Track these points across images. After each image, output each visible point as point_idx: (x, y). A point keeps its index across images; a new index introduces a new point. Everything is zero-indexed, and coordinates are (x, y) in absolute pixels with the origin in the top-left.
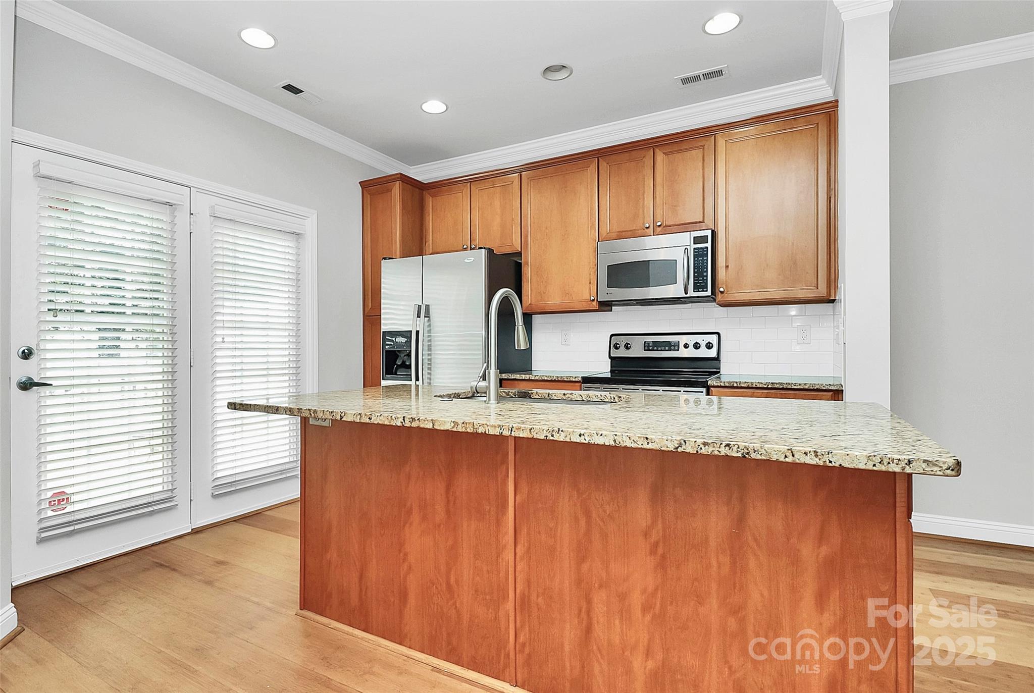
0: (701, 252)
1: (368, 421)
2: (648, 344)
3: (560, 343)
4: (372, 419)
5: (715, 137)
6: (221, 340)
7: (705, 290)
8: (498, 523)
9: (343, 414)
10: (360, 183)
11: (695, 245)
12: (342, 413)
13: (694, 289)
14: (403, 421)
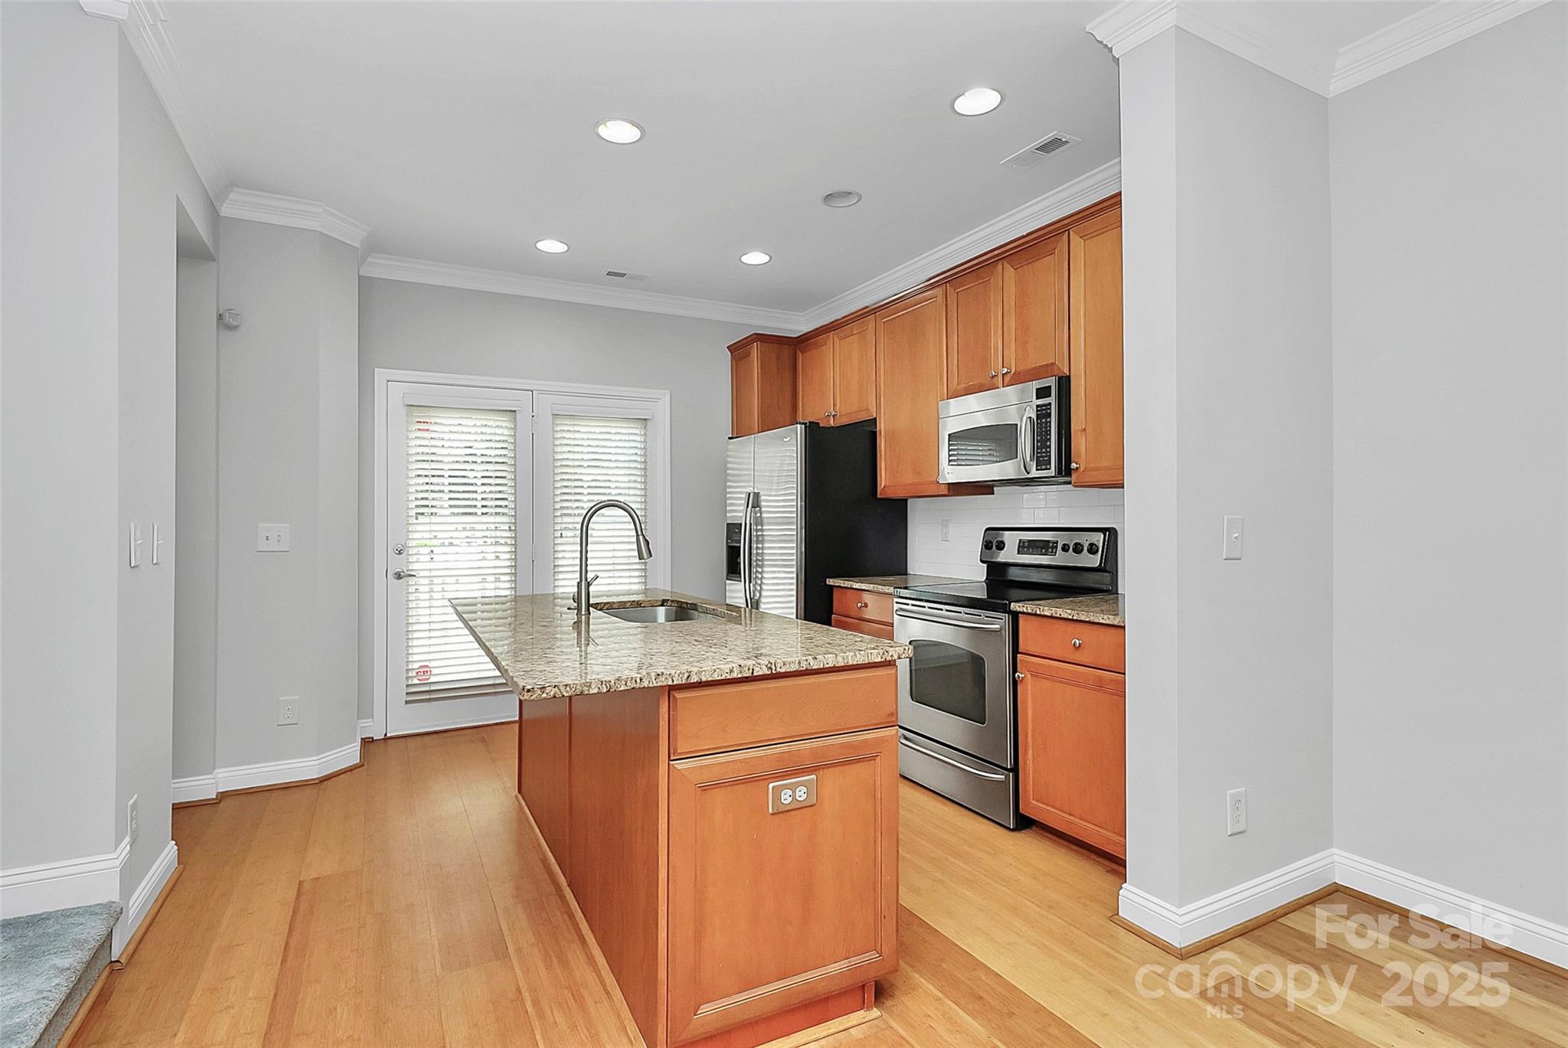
0: (1044, 410)
2: (1024, 543)
3: (940, 539)
5: (1069, 233)
6: (559, 535)
7: (1048, 467)
10: (728, 347)
11: (1038, 400)
13: (1037, 466)
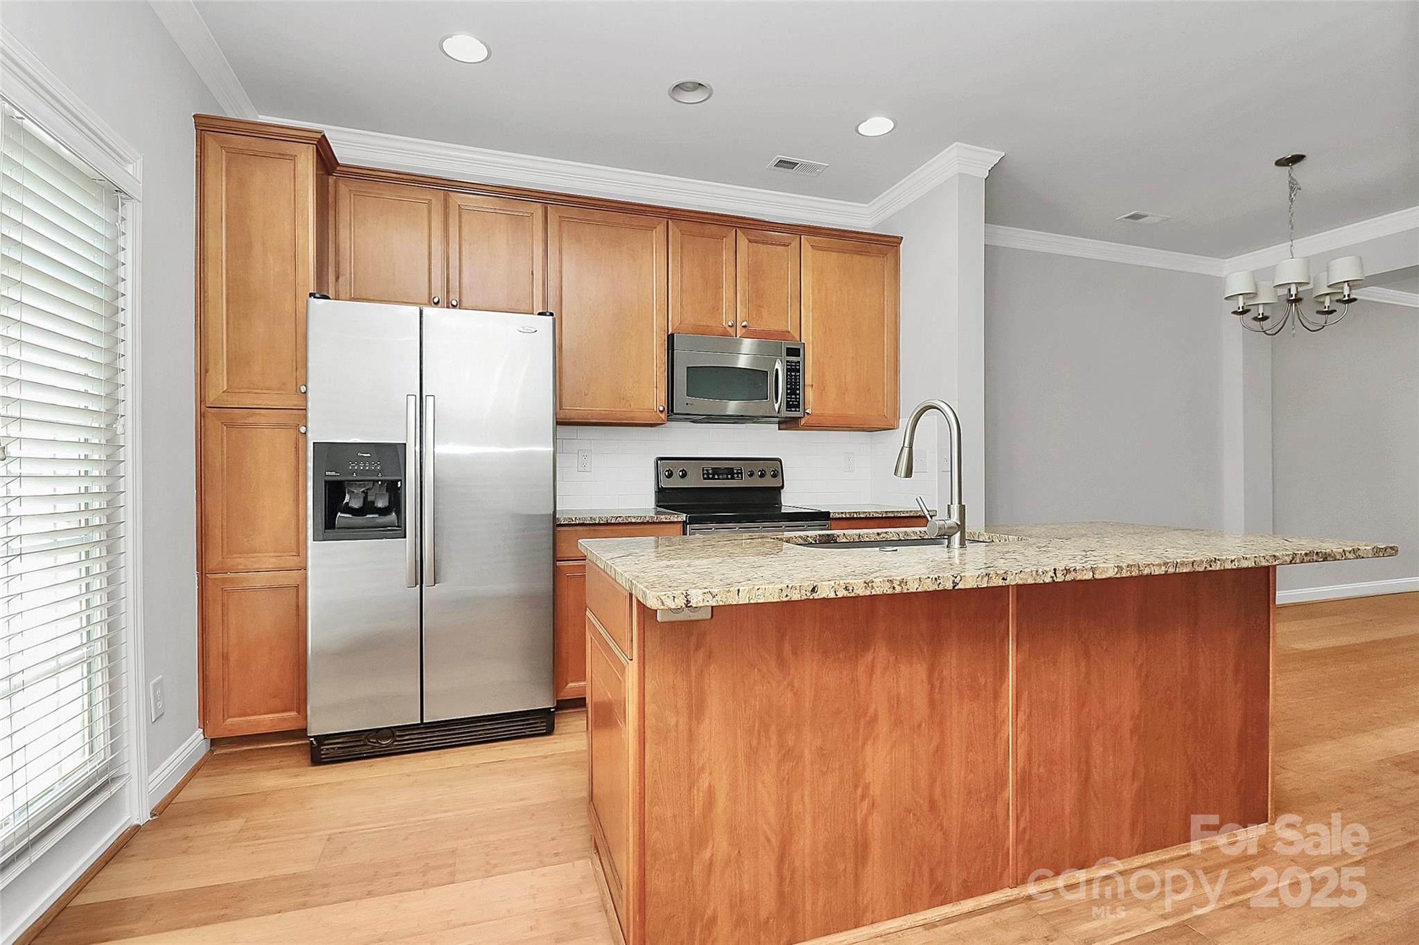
0: (793, 365)
1: (1001, 583)
2: (707, 470)
4: (1008, 580)
5: (800, 239)
7: (798, 409)
8: (997, 696)
9: (959, 578)
11: (788, 357)
12: (956, 577)
13: (787, 408)
14: (1054, 575)
